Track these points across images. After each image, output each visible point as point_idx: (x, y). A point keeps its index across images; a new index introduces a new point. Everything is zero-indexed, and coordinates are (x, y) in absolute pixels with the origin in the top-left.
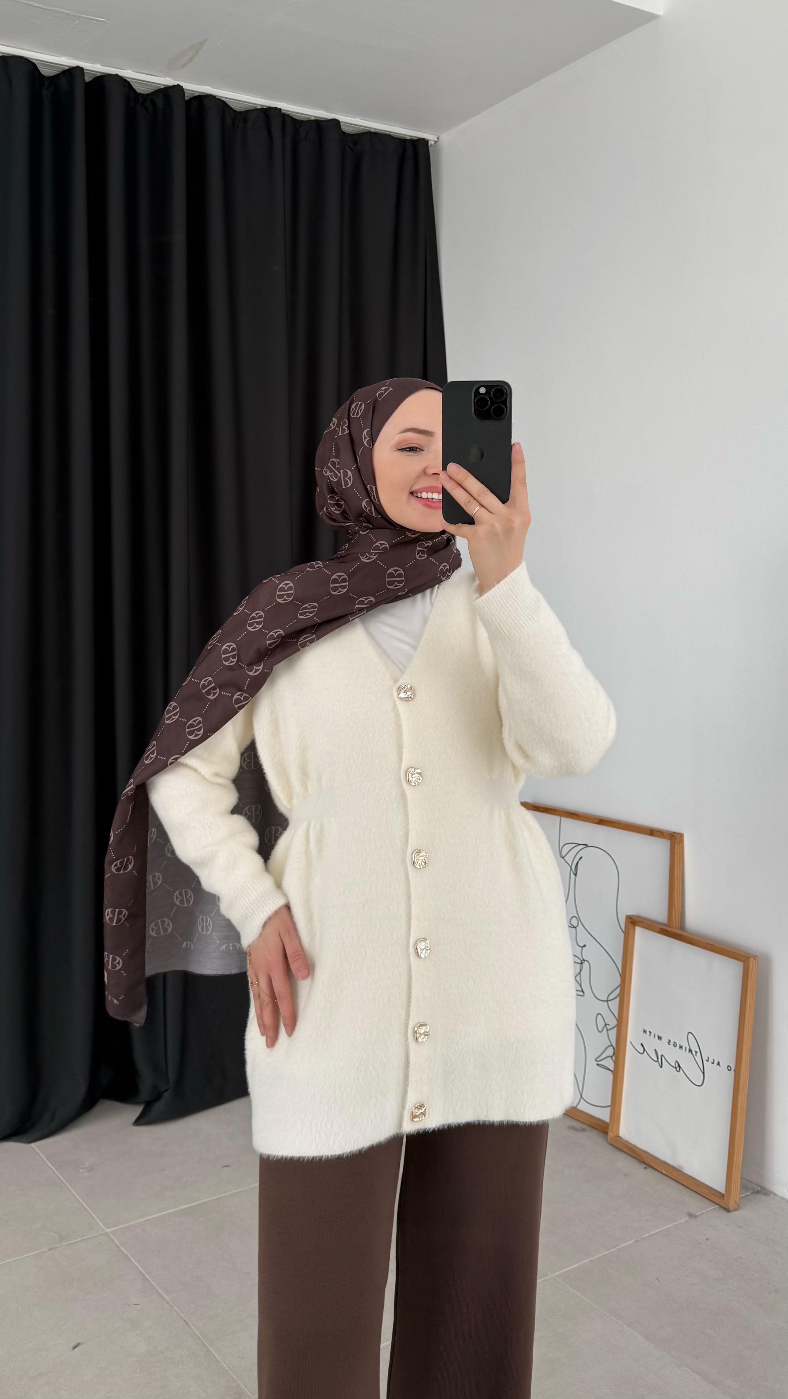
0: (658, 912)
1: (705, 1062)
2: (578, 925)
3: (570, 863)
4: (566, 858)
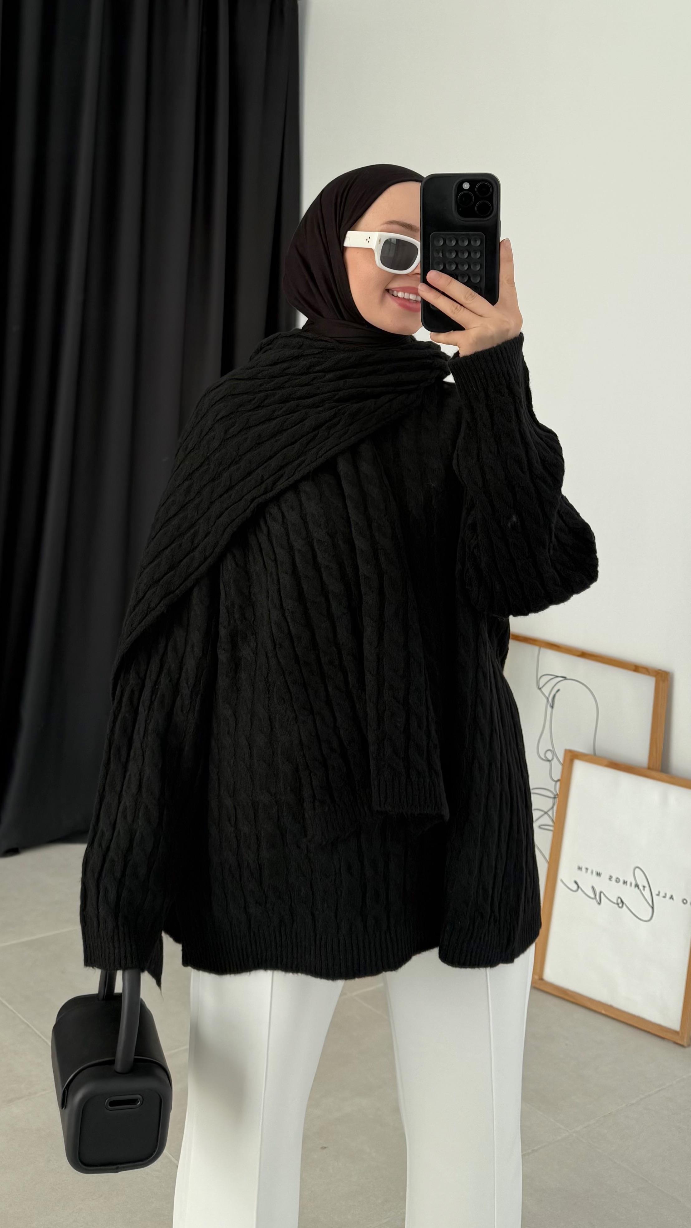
2: (552, 759)
3: (547, 695)
4: (542, 689)
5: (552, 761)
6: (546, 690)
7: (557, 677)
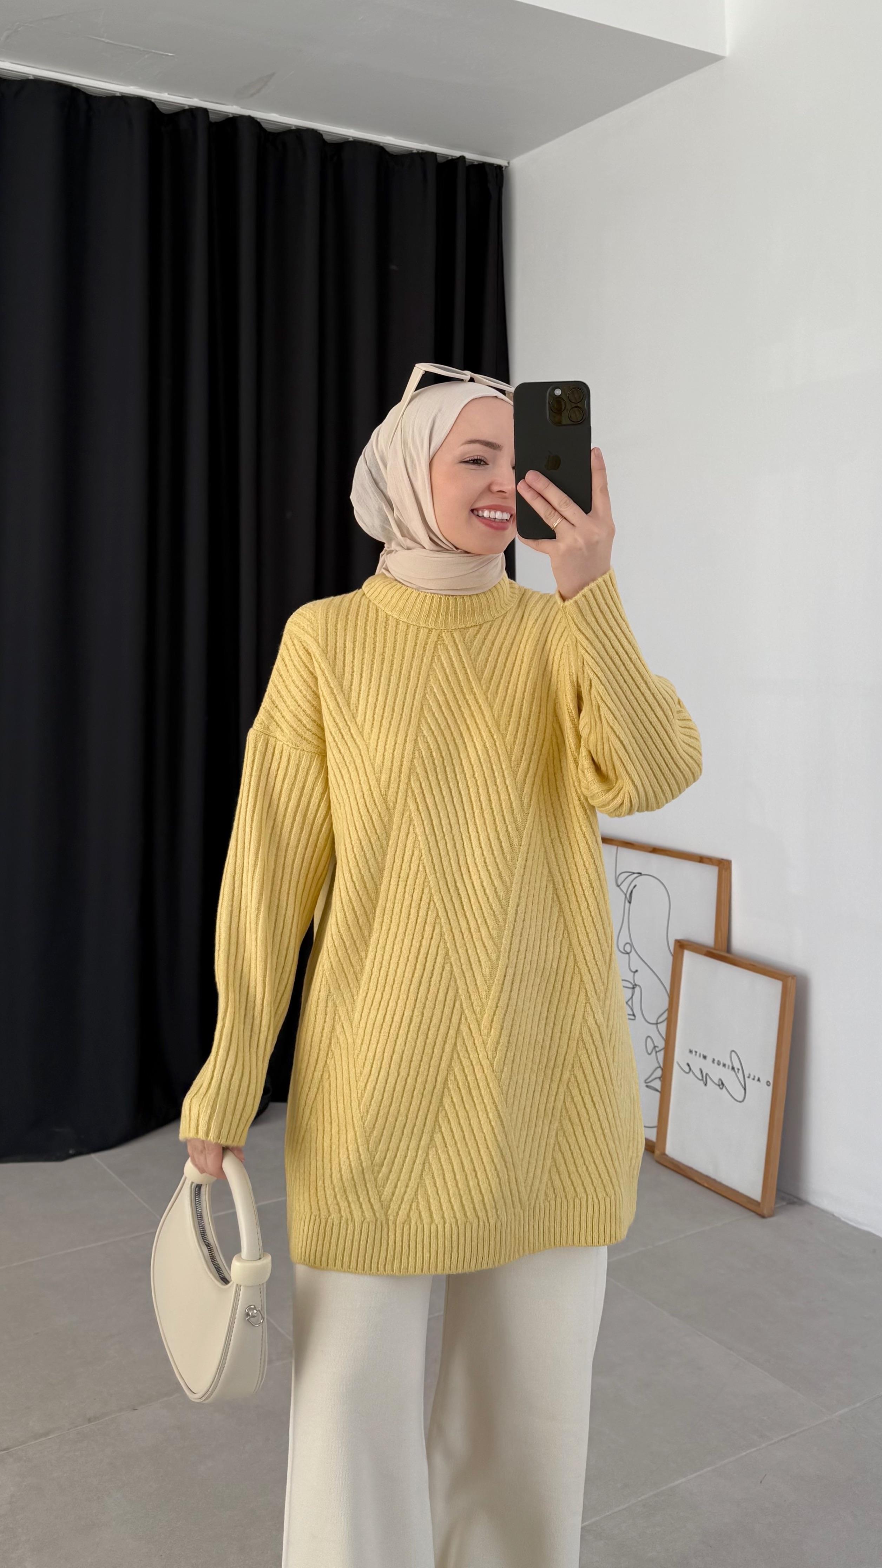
0: (706, 936)
1: (746, 1078)
2: (631, 951)
3: (625, 892)
4: (621, 887)
5: (631, 954)
6: (624, 887)
7: (634, 873)
